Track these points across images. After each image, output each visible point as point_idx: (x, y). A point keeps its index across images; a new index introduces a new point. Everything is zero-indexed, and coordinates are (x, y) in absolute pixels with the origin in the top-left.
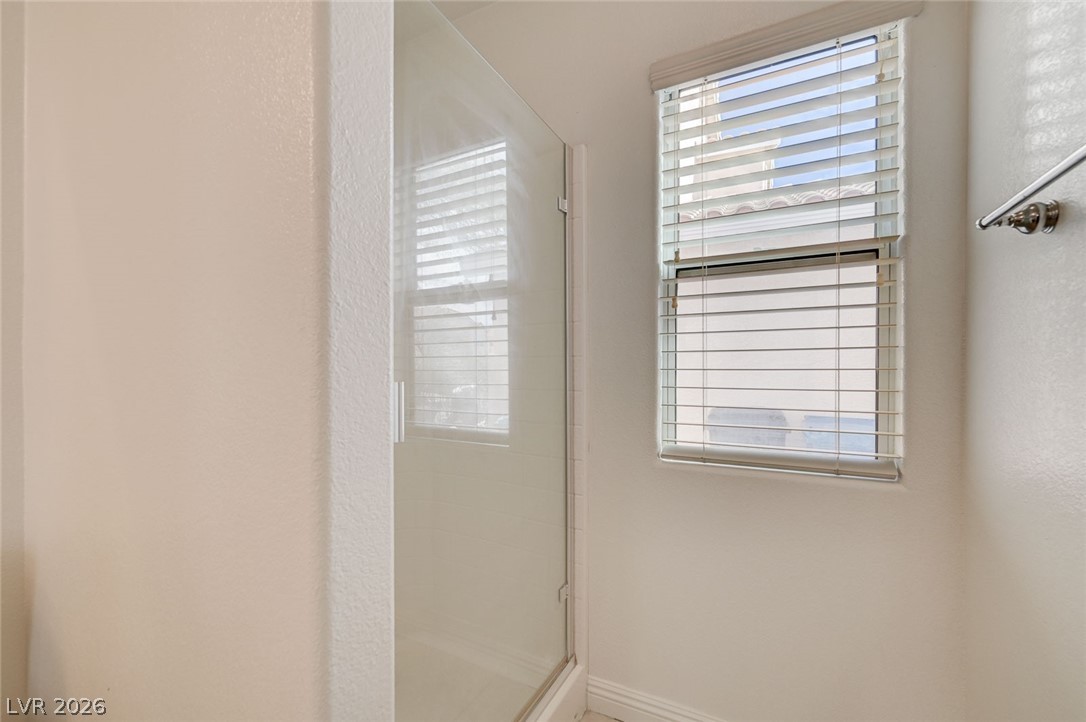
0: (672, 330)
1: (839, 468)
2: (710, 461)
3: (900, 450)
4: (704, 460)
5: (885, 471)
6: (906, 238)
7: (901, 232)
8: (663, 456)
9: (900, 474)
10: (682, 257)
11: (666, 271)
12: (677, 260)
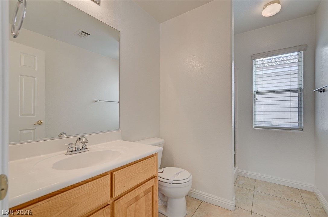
0: (255, 104)
1: (291, 129)
2: (265, 128)
3: (303, 126)
4: (263, 128)
5: (300, 129)
6: (303, 89)
7: (303, 87)
8: (254, 127)
9: (303, 130)
10: (258, 90)
11: (254, 93)
12: (257, 91)
